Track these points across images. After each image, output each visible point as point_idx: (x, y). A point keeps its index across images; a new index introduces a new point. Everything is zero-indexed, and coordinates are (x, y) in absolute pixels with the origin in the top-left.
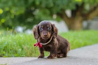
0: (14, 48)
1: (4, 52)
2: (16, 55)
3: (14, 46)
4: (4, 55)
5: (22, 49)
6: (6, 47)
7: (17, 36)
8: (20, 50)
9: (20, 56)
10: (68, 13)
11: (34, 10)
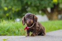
0: (14, 30)
1: (7, 33)
2: (14, 34)
3: (13, 29)
4: (7, 34)
5: (19, 31)
6: (9, 29)
7: (15, 23)
8: (17, 31)
9: (17, 35)
10: (49, 10)
11: (27, 8)
